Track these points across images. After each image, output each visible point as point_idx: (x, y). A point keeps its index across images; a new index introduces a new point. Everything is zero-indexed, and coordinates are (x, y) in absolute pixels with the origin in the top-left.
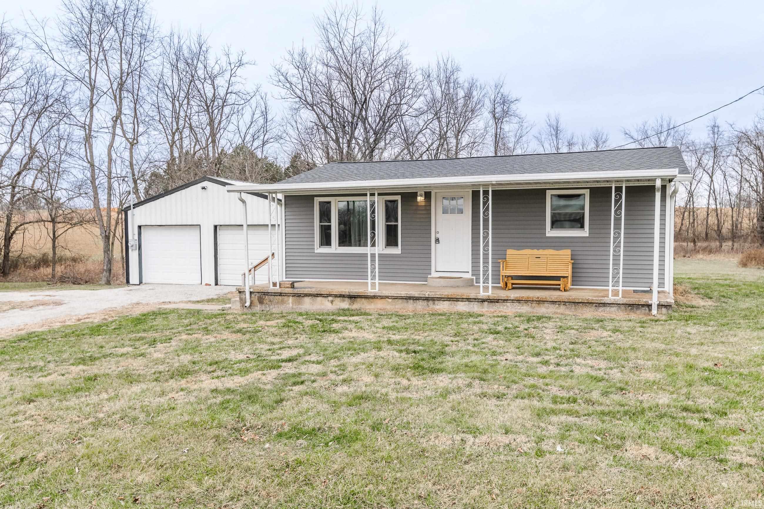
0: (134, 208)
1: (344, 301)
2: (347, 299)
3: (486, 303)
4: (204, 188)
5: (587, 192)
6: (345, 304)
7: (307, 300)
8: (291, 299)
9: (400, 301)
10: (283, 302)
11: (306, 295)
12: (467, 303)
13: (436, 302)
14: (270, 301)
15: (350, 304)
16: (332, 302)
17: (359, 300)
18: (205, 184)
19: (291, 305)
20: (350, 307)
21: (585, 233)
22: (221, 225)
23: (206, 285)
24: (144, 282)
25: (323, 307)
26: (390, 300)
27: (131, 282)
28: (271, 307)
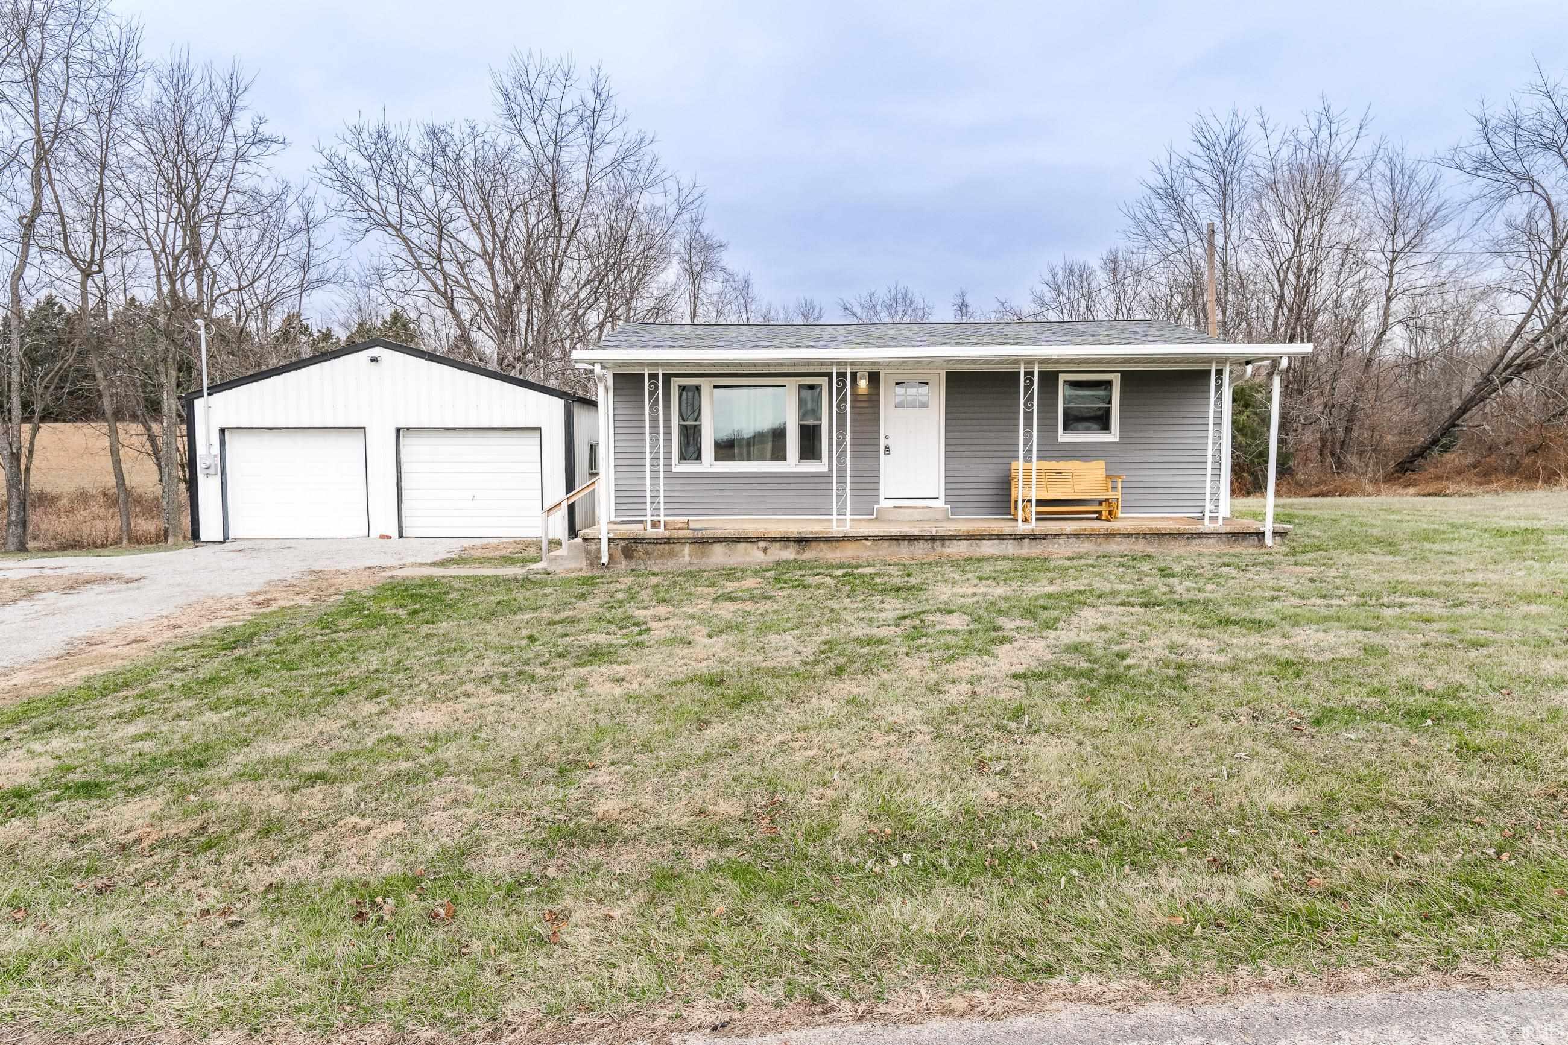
0: (209, 394)
1: (787, 547)
2: (792, 544)
3: (1027, 541)
4: (374, 360)
5: (1116, 379)
6: (789, 554)
7: (718, 548)
8: (687, 549)
9: (887, 543)
10: (672, 554)
11: (718, 540)
12: (996, 542)
13: (947, 543)
14: (647, 553)
15: (798, 553)
16: (765, 550)
17: (813, 544)
18: (376, 351)
19: (687, 558)
20: (798, 557)
21: (1112, 436)
22: (408, 429)
23: (382, 537)
24: (231, 535)
25: (748, 559)
26: (869, 543)
27: (203, 537)
28: (649, 563)
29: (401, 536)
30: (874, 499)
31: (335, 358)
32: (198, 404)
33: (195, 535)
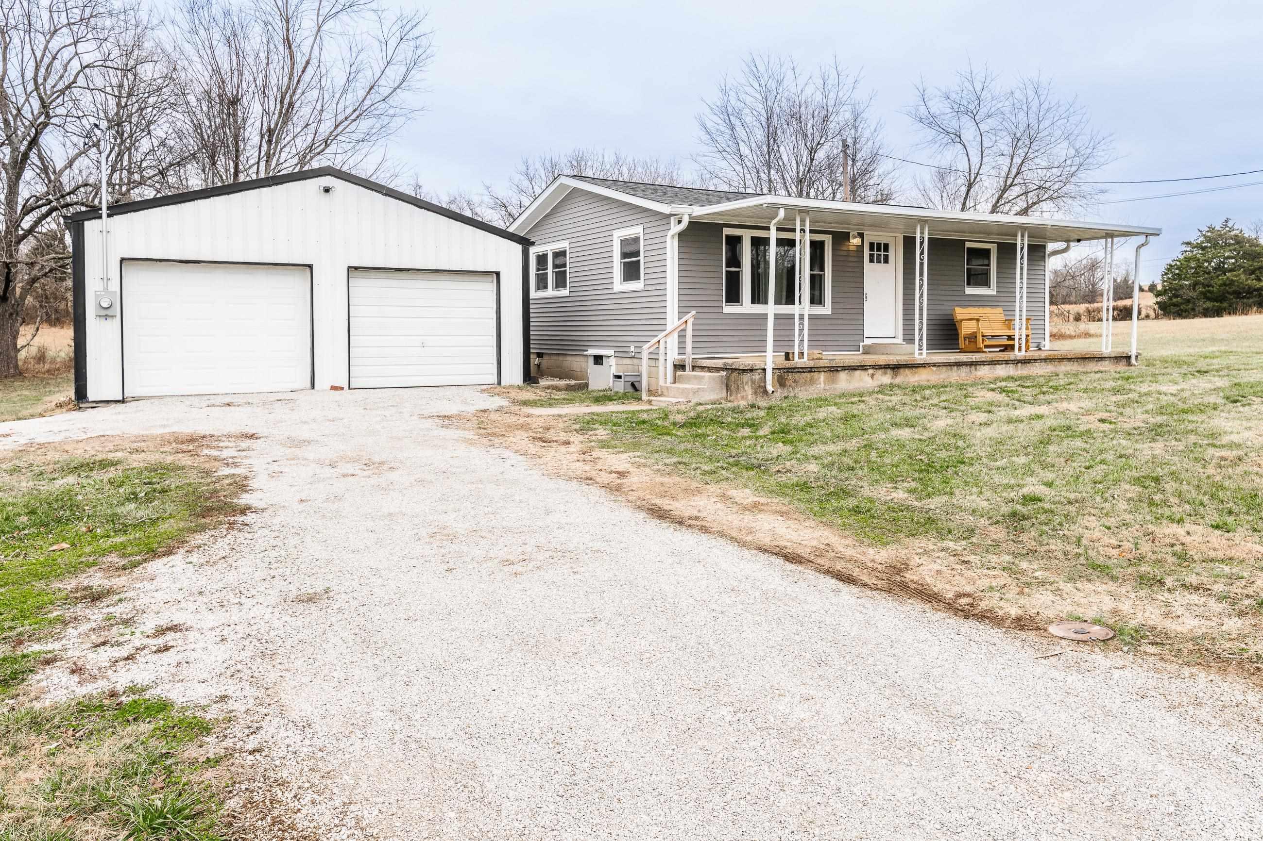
0: (109, 216)
1: (886, 373)
2: (889, 371)
3: (1020, 365)
4: (327, 190)
5: (993, 248)
6: (886, 379)
7: (843, 375)
8: (822, 376)
9: (944, 368)
10: (812, 382)
11: (844, 368)
12: (1004, 366)
13: (978, 367)
14: (795, 381)
15: (892, 378)
16: (872, 376)
17: (902, 370)
18: (329, 182)
19: (822, 385)
20: (892, 381)
21: (991, 291)
22: (360, 268)
23: (334, 388)
24: (127, 393)
25: (862, 384)
26: (934, 369)
27: (91, 395)
28: (796, 391)
29: (349, 388)
30: (860, 338)
31: (277, 184)
32: (90, 226)
33: (81, 394)
